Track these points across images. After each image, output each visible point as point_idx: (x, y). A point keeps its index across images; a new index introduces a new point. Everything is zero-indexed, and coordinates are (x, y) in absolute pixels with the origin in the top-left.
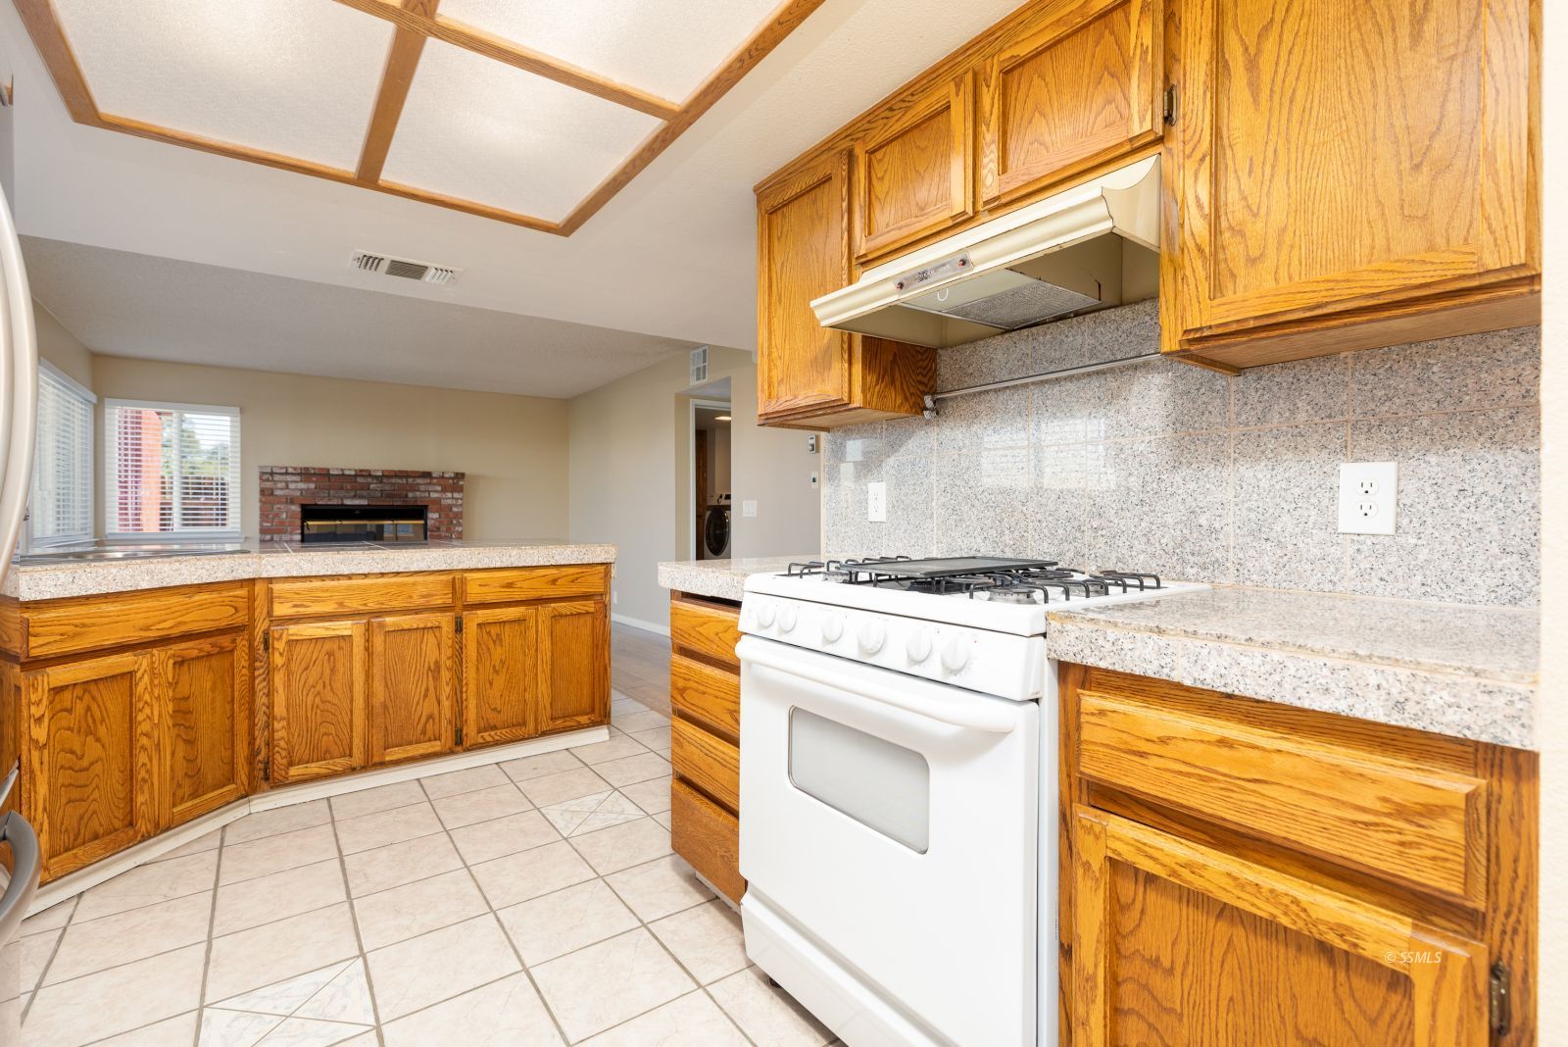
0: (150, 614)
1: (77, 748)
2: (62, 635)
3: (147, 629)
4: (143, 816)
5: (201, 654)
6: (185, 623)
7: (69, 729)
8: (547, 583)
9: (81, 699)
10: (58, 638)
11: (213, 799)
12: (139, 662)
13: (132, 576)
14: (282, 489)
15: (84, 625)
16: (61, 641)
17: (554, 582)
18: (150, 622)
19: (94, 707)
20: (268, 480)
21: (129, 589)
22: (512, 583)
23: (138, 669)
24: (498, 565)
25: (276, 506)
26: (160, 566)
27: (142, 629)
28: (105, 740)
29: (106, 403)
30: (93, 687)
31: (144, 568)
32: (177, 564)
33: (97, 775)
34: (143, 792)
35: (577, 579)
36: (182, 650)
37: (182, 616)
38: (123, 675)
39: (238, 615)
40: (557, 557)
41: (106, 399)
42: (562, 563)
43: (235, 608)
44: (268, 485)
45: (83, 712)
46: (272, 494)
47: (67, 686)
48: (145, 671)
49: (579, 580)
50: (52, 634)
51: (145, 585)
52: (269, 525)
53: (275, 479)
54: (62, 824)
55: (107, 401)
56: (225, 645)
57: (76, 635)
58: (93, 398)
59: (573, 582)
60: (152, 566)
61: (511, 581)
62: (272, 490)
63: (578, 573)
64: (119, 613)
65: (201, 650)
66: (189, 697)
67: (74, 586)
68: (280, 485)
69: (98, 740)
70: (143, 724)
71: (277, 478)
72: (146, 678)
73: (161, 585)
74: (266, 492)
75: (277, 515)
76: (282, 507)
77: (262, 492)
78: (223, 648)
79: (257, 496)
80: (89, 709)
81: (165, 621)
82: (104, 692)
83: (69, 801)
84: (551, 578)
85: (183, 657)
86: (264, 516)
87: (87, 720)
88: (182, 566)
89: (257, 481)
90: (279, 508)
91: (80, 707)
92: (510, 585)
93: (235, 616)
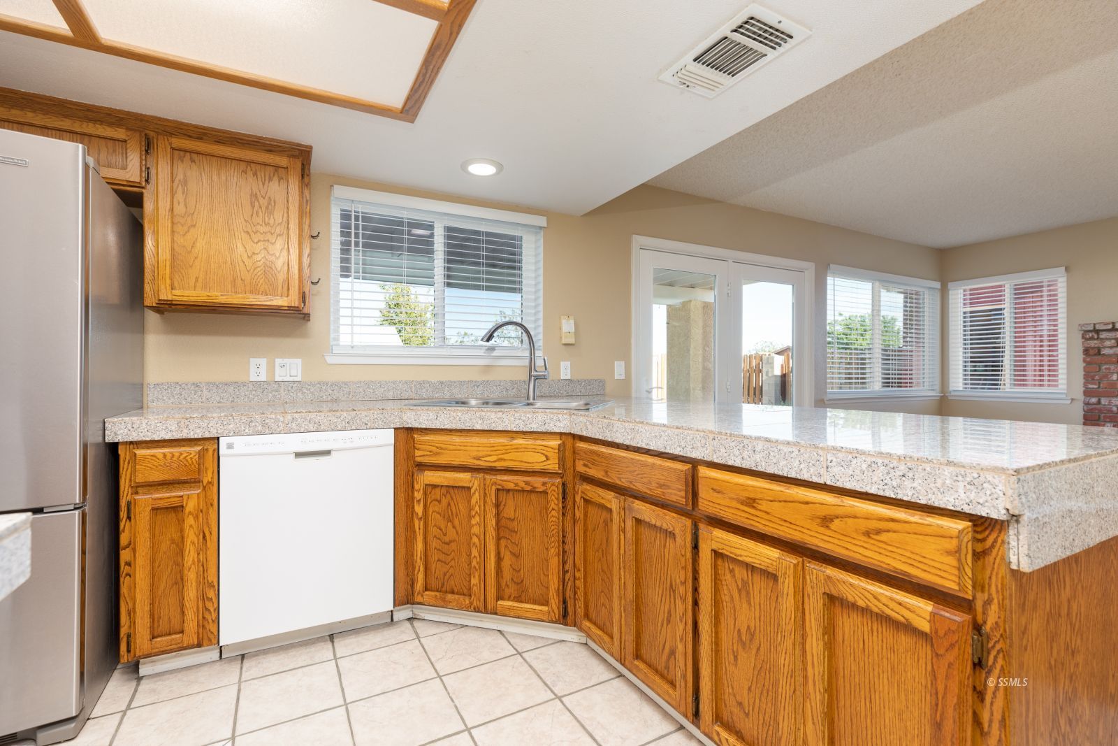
0: (480, 449)
1: (443, 527)
2: (430, 452)
3: (478, 458)
4: (475, 595)
5: (517, 488)
6: (505, 460)
7: (439, 513)
8: (813, 518)
9: (445, 496)
10: (428, 453)
11: (527, 610)
12: (473, 482)
13: (471, 419)
14: (1111, 347)
15: (441, 448)
16: (430, 455)
17: (826, 521)
18: (480, 454)
19: (452, 504)
20: (1092, 338)
21: (468, 428)
22: (754, 500)
23: (472, 487)
24: (738, 463)
25: (1104, 367)
26: (488, 414)
27: (474, 458)
28: (458, 528)
29: (949, 286)
30: (451, 491)
31: (478, 414)
32: (501, 413)
33: (454, 551)
34: (474, 577)
35: (879, 532)
36: (503, 481)
37: (503, 454)
38: (463, 488)
39: (549, 462)
40: (836, 470)
41: (949, 283)
42: (848, 486)
43: (546, 456)
44: (1093, 343)
45: (446, 505)
46: (1099, 353)
47: (438, 486)
48: (476, 489)
49: (884, 537)
50: (425, 450)
51: (478, 427)
52: (1095, 387)
53: (1101, 337)
54: (435, 573)
55: (950, 285)
56: (536, 485)
57: (437, 454)
58: (937, 285)
59: (867, 534)
60: (483, 414)
61: (752, 496)
62: (1099, 350)
63: (881, 519)
64: (461, 444)
65: (516, 485)
66: (514, 520)
67: (438, 422)
68: (1108, 343)
69: (454, 527)
70: (475, 527)
71: (1103, 335)
72: (477, 494)
73: (489, 428)
74: (1091, 352)
75: (1106, 376)
76: (1112, 367)
77: (1086, 351)
78: (535, 488)
79: (1081, 356)
80: (449, 505)
81: (490, 456)
82: (457, 496)
83: (438, 560)
84: (823, 512)
85: (503, 487)
86: (1088, 377)
87: (448, 512)
88: (504, 416)
89: (1080, 341)
90: (1109, 369)
91: (445, 501)
92: (751, 502)
93: (545, 463)
